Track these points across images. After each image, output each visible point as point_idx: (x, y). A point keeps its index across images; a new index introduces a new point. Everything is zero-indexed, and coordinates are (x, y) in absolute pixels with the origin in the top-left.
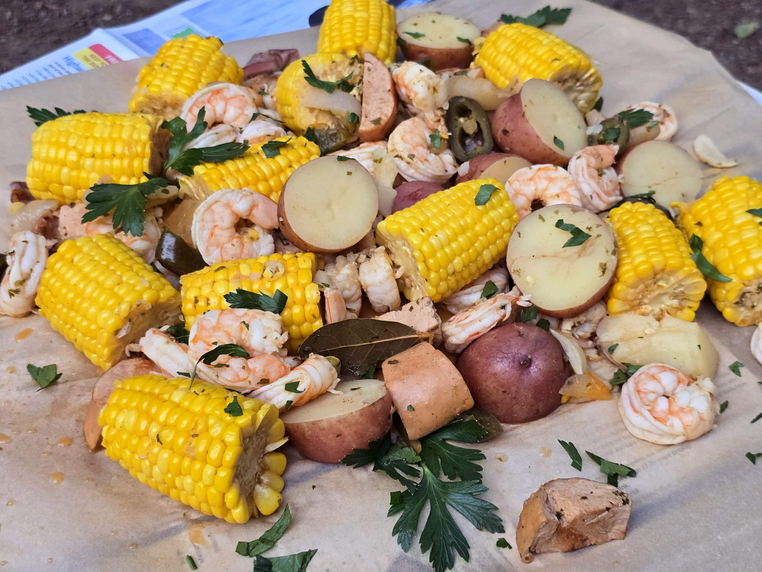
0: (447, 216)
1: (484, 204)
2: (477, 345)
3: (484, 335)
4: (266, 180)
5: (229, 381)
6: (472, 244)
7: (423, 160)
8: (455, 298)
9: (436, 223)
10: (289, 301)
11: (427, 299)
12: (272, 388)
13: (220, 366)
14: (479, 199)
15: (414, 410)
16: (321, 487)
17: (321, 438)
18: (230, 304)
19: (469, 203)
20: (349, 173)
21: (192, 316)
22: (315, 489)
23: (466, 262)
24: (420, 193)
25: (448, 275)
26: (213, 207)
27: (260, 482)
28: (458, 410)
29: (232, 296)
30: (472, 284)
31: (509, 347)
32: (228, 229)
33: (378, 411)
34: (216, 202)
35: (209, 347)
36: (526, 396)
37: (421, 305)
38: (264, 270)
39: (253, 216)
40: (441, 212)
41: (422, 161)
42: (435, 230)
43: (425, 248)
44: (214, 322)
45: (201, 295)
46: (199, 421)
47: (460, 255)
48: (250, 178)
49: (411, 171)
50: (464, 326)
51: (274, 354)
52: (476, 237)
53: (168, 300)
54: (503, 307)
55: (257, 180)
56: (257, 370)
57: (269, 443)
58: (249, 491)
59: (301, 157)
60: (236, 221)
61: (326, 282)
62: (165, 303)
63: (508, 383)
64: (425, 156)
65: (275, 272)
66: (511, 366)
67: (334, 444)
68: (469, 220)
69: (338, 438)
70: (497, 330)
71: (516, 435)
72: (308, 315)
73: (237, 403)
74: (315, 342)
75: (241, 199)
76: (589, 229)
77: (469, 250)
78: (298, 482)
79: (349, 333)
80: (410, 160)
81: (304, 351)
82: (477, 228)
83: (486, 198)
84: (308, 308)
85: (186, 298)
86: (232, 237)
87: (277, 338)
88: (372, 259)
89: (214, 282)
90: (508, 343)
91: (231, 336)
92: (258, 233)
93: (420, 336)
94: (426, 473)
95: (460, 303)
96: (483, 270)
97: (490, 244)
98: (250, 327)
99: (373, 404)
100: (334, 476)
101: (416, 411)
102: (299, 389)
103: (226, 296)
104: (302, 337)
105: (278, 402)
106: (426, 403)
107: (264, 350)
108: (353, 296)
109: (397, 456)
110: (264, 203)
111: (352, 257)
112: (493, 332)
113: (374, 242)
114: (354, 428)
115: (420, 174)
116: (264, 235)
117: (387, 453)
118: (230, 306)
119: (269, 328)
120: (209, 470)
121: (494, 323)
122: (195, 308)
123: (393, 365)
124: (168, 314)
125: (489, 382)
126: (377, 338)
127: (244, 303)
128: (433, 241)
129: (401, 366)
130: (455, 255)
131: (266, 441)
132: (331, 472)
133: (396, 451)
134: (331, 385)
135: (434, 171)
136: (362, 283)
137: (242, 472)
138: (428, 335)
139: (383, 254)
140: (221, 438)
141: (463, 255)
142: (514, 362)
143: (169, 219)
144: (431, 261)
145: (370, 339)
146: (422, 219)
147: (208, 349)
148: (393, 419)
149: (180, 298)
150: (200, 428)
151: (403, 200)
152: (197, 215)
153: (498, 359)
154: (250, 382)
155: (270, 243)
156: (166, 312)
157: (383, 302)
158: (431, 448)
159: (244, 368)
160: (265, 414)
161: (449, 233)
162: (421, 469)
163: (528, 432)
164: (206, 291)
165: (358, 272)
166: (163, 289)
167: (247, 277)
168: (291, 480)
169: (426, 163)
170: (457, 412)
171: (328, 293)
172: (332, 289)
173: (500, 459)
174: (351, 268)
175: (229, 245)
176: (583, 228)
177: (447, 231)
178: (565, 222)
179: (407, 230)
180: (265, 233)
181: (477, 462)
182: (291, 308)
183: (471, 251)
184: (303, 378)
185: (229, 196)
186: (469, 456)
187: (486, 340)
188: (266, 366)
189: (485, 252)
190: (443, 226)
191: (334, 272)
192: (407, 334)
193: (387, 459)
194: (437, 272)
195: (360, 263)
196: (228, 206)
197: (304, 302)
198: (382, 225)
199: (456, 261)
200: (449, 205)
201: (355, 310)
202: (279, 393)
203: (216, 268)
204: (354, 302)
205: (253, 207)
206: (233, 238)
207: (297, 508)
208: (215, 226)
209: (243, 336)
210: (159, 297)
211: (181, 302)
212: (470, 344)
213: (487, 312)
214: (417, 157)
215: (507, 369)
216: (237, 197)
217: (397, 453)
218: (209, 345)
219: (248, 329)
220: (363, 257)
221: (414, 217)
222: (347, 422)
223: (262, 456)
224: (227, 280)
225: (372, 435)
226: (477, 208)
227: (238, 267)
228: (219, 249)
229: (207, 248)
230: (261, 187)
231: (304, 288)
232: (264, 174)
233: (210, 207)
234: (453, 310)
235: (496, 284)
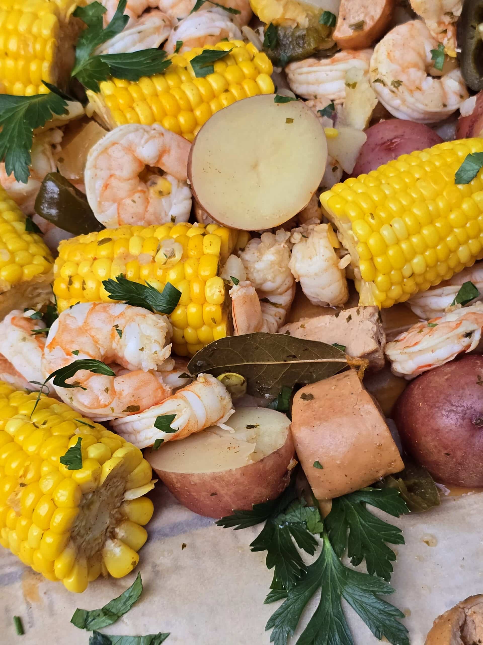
0: (412, 197)
1: (468, 182)
2: (425, 381)
3: (438, 367)
4: (191, 110)
5: (86, 406)
6: (441, 239)
7: (413, 88)
8: (420, 298)
9: (393, 207)
10: (183, 299)
11: (370, 310)
12: (141, 419)
13: (76, 385)
14: (462, 174)
15: (322, 467)
16: (193, 547)
17: (193, 494)
18: (110, 294)
19: (447, 179)
20: (289, 121)
21: (65, 299)
22: (185, 549)
23: (431, 262)
24: (398, 140)
25: (403, 278)
26: (110, 151)
27: (113, 536)
28: (381, 473)
29: (112, 285)
30: (445, 283)
31: (461, 397)
32: (129, 179)
33: (267, 468)
34: (114, 144)
35: (68, 357)
36: (474, 464)
37: (362, 317)
38: (158, 251)
39: (163, 164)
40: (405, 189)
41: (411, 91)
42: (391, 216)
43: (372, 242)
44: (80, 323)
45: (77, 274)
46: (31, 466)
47: (423, 253)
48: (168, 107)
49: (397, 102)
50: (411, 356)
51: (151, 372)
52: (450, 229)
53: (34, 277)
54: (469, 335)
55: (178, 110)
56: (125, 394)
57: (130, 489)
58: (97, 549)
59: (244, 77)
60: (140, 170)
61: (237, 276)
62: (32, 280)
63: (452, 445)
64: (417, 82)
65: (170, 257)
66: (459, 424)
67: (208, 502)
68: (441, 204)
69: (214, 497)
70: (454, 367)
71: (460, 507)
72: (207, 318)
73: (80, 449)
74: (210, 356)
75: (146, 142)
77: (437, 246)
78: (166, 535)
79: (257, 348)
80: (394, 89)
81: (196, 366)
82: (452, 216)
83: (471, 174)
84: (207, 309)
85: (59, 275)
86: (133, 191)
87: (156, 353)
88: (310, 240)
89: (95, 259)
90: (461, 391)
91: (99, 344)
92: (171, 184)
93: (350, 362)
94: (326, 549)
96: (459, 269)
97: (469, 238)
98: (123, 335)
99: (262, 461)
100: (212, 533)
101: (324, 470)
102: (173, 426)
103: (104, 283)
104: (199, 342)
105: (146, 439)
106: (338, 462)
107: (140, 364)
108: (278, 288)
109: (296, 516)
110: (179, 146)
111: (283, 236)
112: (448, 369)
113: (318, 213)
114: (233, 489)
115: (408, 107)
116: (178, 187)
117: (284, 511)
118: (109, 297)
119: (148, 338)
120: (35, 532)
121: (452, 356)
122: (69, 291)
123: (306, 402)
124: (40, 291)
125: (429, 438)
126: (294, 357)
127: (125, 295)
128: (386, 232)
129: (315, 404)
130: (414, 253)
131: (125, 488)
132: (210, 528)
133: (297, 509)
134: (222, 417)
135: (426, 105)
136: (292, 272)
137: (82, 532)
138: (360, 362)
139: (325, 234)
140: (51, 495)
141: (427, 253)
142: (463, 418)
143: (69, 147)
144: (379, 260)
145: (285, 357)
146: (376, 198)
147: (66, 360)
148: (291, 476)
149: (53, 274)
150: (30, 476)
151: (373, 150)
152: (91, 156)
153: (444, 412)
154: (113, 410)
155: (186, 199)
156: (36, 289)
157: (320, 298)
158: (343, 511)
159: (107, 390)
160: (112, 468)
161: (409, 223)
162: (322, 540)
163: (475, 506)
164: (84, 270)
165: (290, 256)
166: (30, 263)
167: (136, 258)
168: (159, 531)
169: (417, 94)
170: (380, 476)
171: (235, 294)
172: (242, 287)
173: (427, 543)
174: (278, 252)
175: (128, 201)
177: (407, 220)
179: (352, 214)
180: (181, 184)
181: (393, 547)
182: (186, 306)
183: (439, 247)
184: (180, 411)
185: (131, 136)
186: (385, 535)
187: (437, 379)
188: (137, 388)
189: (461, 249)
190: (404, 210)
191: (256, 255)
192: (334, 357)
193: (283, 519)
194: (387, 274)
195: (294, 244)
196: (129, 149)
197: (203, 302)
198: (325, 197)
199: (415, 261)
200: (418, 179)
201: (281, 305)
202: (148, 428)
203: (100, 239)
204: (281, 294)
205: (162, 152)
206: (134, 193)
207: (158, 572)
208: (111, 176)
209: (114, 345)
210: (22, 273)
211: (54, 280)
212: (420, 376)
213: (443, 341)
214: (405, 85)
215: (454, 427)
216: (142, 138)
217: (297, 513)
218: (68, 354)
219: (121, 336)
220: (297, 236)
221: (366, 195)
222: (224, 480)
223: (119, 504)
224: (111, 259)
225: (258, 496)
226: (457, 187)
227: (128, 240)
228: (115, 205)
229: (100, 203)
230: (182, 120)
231: (205, 282)
232: (188, 101)
233: (105, 150)
234: (418, 312)
235: (478, 286)
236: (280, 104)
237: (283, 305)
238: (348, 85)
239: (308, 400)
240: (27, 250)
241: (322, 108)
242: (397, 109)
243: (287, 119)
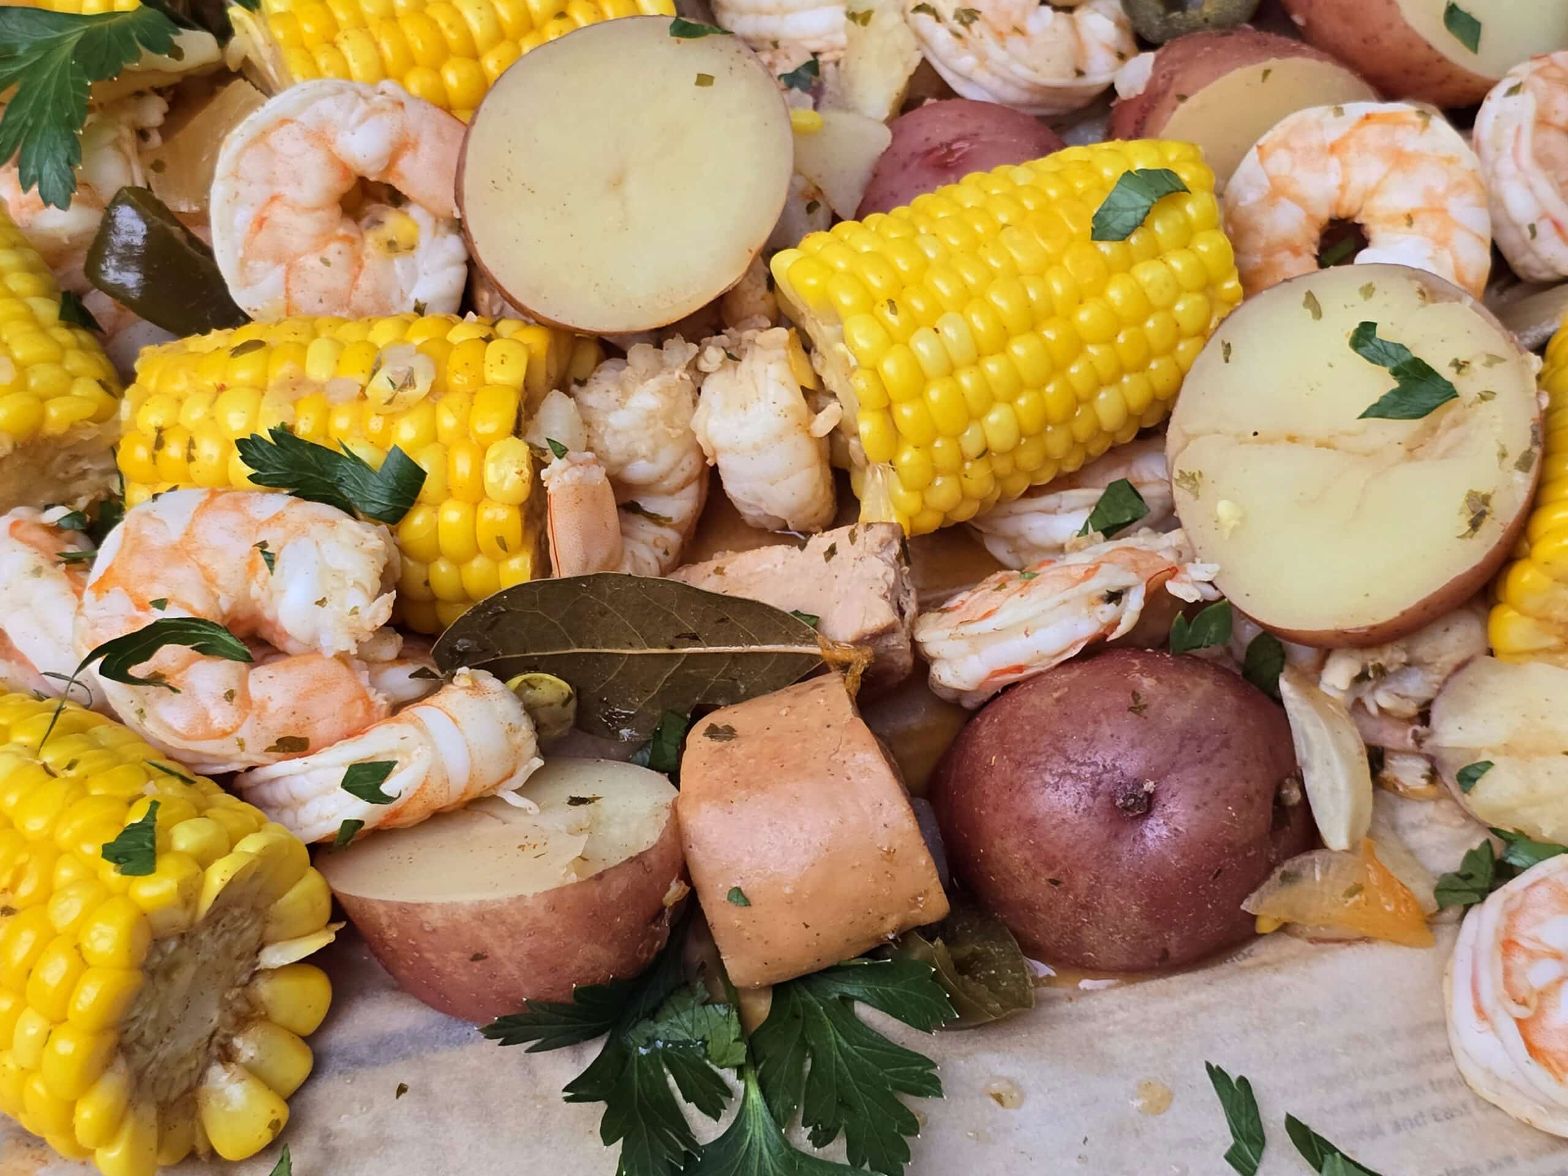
0: (988, 266)
1: (1124, 236)
2: (1006, 706)
3: (1040, 674)
4: (475, 56)
5: (176, 733)
6: (1056, 368)
7: (1005, 28)
8: (1005, 517)
9: (943, 287)
10: (430, 487)
11: (882, 532)
12: (308, 771)
13: (156, 679)
14: (1110, 217)
15: (747, 903)
16: (425, 1093)
17: (428, 955)
18: (252, 471)
19: (1074, 229)
20: (704, 80)
21: (145, 484)
22: (403, 1096)
23: (1030, 423)
24: (964, 145)
25: (963, 459)
26: (274, 139)
27: (227, 1056)
28: (893, 922)
29: (258, 448)
30: (1065, 481)
31: (1090, 741)
32: (317, 209)
33: (613, 897)
34: (284, 122)
35: (140, 614)
36: (1120, 908)
37: (861, 549)
38: (374, 372)
39: (401, 176)
40: (974, 247)
41: (1000, 36)
42: (937, 309)
43: (889, 367)
44: (175, 533)
45: (178, 424)
46: (31, 866)
47: (1010, 401)
48: (419, 46)
49: (967, 62)
50: (976, 642)
51: (343, 658)
52: (1077, 346)
53: (73, 426)
54: (1115, 597)
55: (444, 52)
56: (272, 707)
57: (274, 941)
58: (185, 1084)
60: (344, 187)
61: (561, 439)
62: (66, 435)
63: (1065, 858)
64: (1016, 15)
65: (403, 387)
66: (1082, 806)
67: (465, 979)
68: (1057, 288)
69: (478, 964)
70: (1076, 672)
71: (1083, 1018)
72: (485, 537)
73: (152, 828)
74: (490, 628)
75: (363, 120)
76: (1459, 366)
77: (1045, 385)
78: (359, 1063)
79: (603, 613)
80: (961, 29)
81: (453, 651)
82: (1084, 316)
83: (1130, 217)
84: (487, 514)
85: (133, 425)
86: (325, 237)
87: (354, 611)
88: (745, 365)
89: (222, 388)
90: (1091, 728)
91: (217, 586)
92: (417, 226)
93: (827, 653)
94: (749, 1106)
95: (1021, 536)
96: (1098, 447)
97: (1122, 371)
98: (277, 565)
99: (600, 877)
100: (473, 1062)
101: (754, 910)
102: (387, 788)
103: (241, 444)
104: (465, 598)
105: (320, 818)
106: (788, 890)
107: (315, 638)
108: (662, 477)
109: (682, 1027)
110: (439, 134)
111: (679, 351)
112: (1063, 677)
113: (765, 306)
114: (526, 944)
115: (994, 74)
116: (435, 233)
117: (653, 1014)
118: (251, 478)
119: (338, 575)
120: (31, 1027)
121: (1073, 646)
122: (155, 463)
123: (716, 744)
124: (85, 465)
125: (1011, 842)
126: (694, 638)
127: (289, 475)
128: (923, 346)
129: (738, 750)
130: (991, 400)
131: (261, 937)
132: (468, 1048)
133: (685, 1010)
134: (511, 775)
135: (1036, 70)
136: (700, 439)
137: (149, 1035)
138: (852, 655)
139: (782, 352)
140: (75, 936)
141: (1022, 402)
142: (1094, 793)
144: (905, 412)
145: (670, 638)
146: (902, 265)
147: (135, 620)
148: (671, 921)
149: (118, 423)
150: (26, 889)
151: (905, 166)
152: (227, 151)
153: (1048, 778)
154: (241, 744)
155: (451, 264)
156: (76, 458)
157: (763, 506)
158: (797, 1017)
159: (230, 695)
160: (228, 877)
161: (980, 326)
162: (741, 1085)
163: (1120, 1015)
164: (194, 414)
165: (695, 403)
166: (65, 393)
167: (320, 388)
168: (343, 1053)
169: (1015, 43)
170: (889, 929)
171: (557, 478)
172: (574, 464)
173: (998, 1098)
174: (666, 390)
175: (312, 261)
176: (1440, 364)
177: (975, 318)
178: (1380, 333)
179: (846, 300)
180: (442, 228)
181: (913, 1103)
182: (436, 506)
183: (1050, 389)
184: (407, 753)
185: (326, 106)
186: (897, 1074)
187: (1035, 699)
188: (305, 696)
189: (1102, 396)
190: (967, 296)
191: (614, 394)
192: (789, 640)
193: (650, 1033)
194: (924, 446)
195: (706, 374)
196: (320, 137)
197: (478, 496)
198: (782, 263)
199: (993, 418)
200: (1004, 226)
201: (670, 519)
202: (326, 791)
203: (238, 344)
204: (670, 493)
205: (400, 148)
206: (327, 243)
207: (334, 1150)
208: (274, 198)
209: (255, 591)
210: (43, 417)
211: (121, 436)
212: (996, 695)
213: (1052, 609)
214: (986, 20)
215: (1070, 814)
216: (351, 111)
217: (685, 1018)
218: (141, 607)
219: (271, 569)
220: (713, 356)
221: (880, 259)
222: (503, 922)
223: (245, 978)
224: (260, 389)
225: (588, 967)
226: (1095, 247)
227: (304, 347)
228: (280, 270)
229: (243, 263)
230: (453, 78)
231: (484, 450)
232: (468, 35)
233: (261, 137)
234: (1000, 551)
235: (1143, 492)
236: (683, 40)
237: (675, 521)
238: (852, 16)
239: (722, 739)
240: (59, 362)
241: (790, 71)
242: (968, 79)
243: (699, 75)
